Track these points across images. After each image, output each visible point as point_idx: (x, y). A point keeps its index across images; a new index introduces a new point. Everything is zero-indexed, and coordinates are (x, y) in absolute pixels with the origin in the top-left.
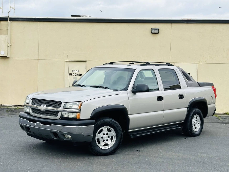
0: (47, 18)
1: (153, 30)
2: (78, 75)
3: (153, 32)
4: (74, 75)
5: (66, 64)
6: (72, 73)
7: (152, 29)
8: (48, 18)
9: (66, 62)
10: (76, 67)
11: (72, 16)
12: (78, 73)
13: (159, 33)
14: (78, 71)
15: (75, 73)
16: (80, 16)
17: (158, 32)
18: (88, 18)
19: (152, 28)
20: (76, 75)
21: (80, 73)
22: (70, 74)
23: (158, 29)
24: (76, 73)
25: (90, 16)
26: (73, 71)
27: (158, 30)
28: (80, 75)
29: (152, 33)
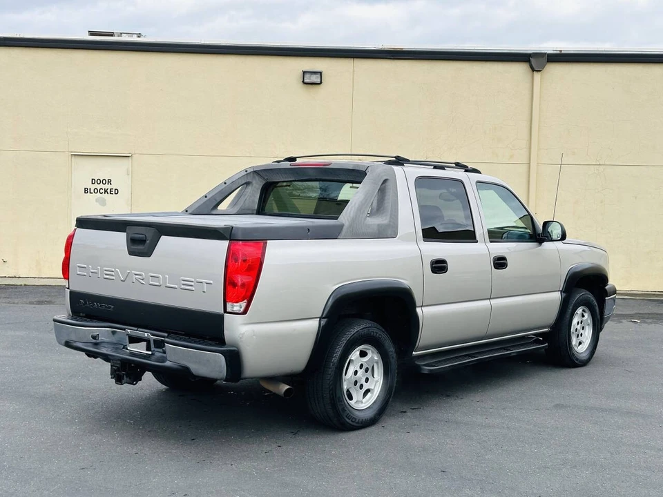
0: (18, 36)
1: (307, 76)
2: (109, 191)
3: (307, 80)
4: (96, 191)
5: (73, 164)
6: (93, 187)
7: (304, 73)
8: (21, 36)
9: (73, 157)
10: (103, 170)
11: (92, 33)
12: (107, 186)
13: (321, 83)
14: (109, 182)
15: (99, 187)
16: (111, 34)
17: (319, 81)
18: (135, 39)
19: (305, 69)
20: (103, 191)
21: (114, 186)
22: (86, 190)
23: (321, 73)
24: (101, 186)
25: (139, 36)
26: (93, 181)
27: (319, 76)
28: (113, 192)
29: (303, 82)
